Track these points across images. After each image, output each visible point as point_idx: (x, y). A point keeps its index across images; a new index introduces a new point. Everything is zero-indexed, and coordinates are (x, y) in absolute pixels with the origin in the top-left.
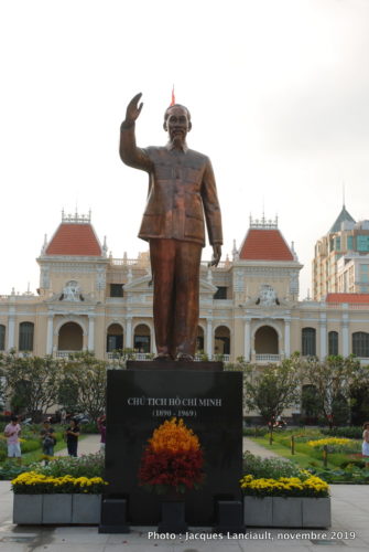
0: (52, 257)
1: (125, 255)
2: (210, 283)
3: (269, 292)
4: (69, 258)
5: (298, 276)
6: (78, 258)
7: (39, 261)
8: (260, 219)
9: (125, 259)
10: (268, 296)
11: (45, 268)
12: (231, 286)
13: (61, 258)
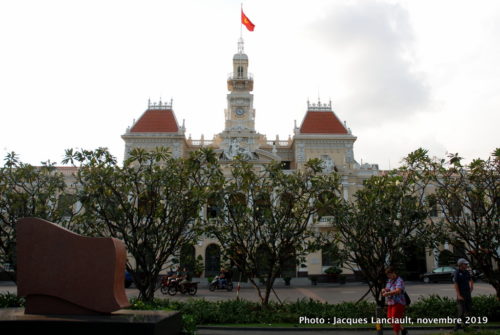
0: (135, 134)
1: (202, 137)
2: (275, 155)
3: (328, 162)
4: (149, 135)
5: (352, 147)
6: (157, 135)
7: (124, 137)
8: (317, 103)
9: (202, 140)
10: (327, 165)
11: (129, 144)
12: (294, 160)
13: (142, 135)
